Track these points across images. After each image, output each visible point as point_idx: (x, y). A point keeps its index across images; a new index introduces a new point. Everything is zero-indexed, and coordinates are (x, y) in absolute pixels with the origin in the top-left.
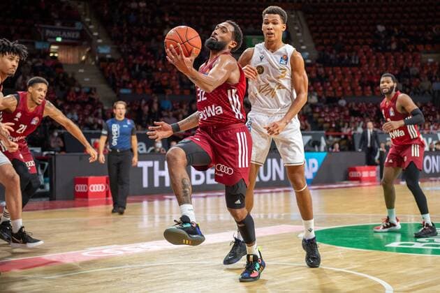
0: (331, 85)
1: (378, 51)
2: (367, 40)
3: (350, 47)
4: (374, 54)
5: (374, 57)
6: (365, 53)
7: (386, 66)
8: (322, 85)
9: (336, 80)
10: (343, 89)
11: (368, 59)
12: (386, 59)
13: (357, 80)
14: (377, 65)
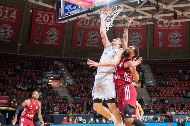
0: (162, 94)
1: (181, 80)
2: (176, 76)
3: (169, 79)
4: (179, 82)
5: (179, 83)
6: (175, 81)
7: (184, 86)
8: (158, 94)
9: (164, 92)
10: (167, 96)
11: (177, 84)
12: (184, 83)
13: (172, 92)
14: (181, 86)
